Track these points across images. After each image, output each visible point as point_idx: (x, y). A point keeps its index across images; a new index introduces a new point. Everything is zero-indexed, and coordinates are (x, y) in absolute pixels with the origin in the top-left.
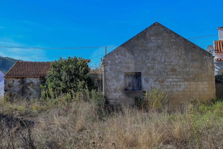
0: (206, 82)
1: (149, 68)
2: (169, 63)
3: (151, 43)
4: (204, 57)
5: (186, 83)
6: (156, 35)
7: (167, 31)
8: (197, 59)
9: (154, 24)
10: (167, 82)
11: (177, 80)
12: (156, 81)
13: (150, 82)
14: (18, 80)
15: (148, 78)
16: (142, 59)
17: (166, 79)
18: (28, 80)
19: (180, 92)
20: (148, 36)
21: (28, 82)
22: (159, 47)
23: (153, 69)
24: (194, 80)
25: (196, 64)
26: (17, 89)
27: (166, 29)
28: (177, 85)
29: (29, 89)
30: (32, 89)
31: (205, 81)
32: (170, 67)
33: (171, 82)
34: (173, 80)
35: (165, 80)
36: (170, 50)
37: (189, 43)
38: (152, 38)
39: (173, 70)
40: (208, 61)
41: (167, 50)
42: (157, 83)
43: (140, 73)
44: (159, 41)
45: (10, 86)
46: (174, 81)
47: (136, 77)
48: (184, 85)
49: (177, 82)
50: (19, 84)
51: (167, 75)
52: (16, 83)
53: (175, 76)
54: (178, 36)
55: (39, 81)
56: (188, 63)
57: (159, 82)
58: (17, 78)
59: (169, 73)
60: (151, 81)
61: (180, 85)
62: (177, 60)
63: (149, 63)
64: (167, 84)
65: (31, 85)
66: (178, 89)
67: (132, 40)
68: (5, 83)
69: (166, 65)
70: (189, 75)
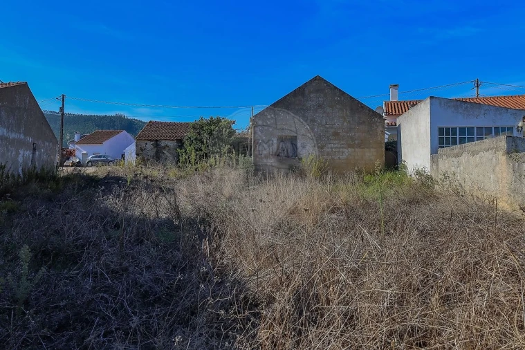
0: (374, 149)
2: (331, 126)
3: (311, 101)
4: (373, 120)
5: (350, 150)
6: (317, 91)
8: (364, 122)
9: (315, 79)
10: (328, 148)
11: (339, 146)
12: (314, 146)
13: (307, 148)
14: (153, 143)
15: (305, 143)
17: (326, 144)
18: (163, 144)
19: (343, 160)
20: (307, 92)
21: (163, 145)
22: (320, 106)
24: (360, 146)
25: (363, 127)
26: (152, 153)
27: (329, 85)
28: (339, 152)
29: (164, 153)
30: (167, 154)
31: (372, 147)
32: (332, 130)
33: (332, 148)
34: (335, 146)
35: (325, 146)
36: (333, 111)
37: (356, 102)
38: (312, 95)
39: (336, 134)
40: (378, 124)
41: (329, 110)
42: (316, 148)
43: (296, 136)
44: (320, 99)
45: (142, 150)
46: (336, 148)
47: (291, 142)
48: (348, 152)
49: (340, 148)
50: (152, 147)
51: (328, 140)
52: (150, 145)
53: (337, 142)
54: (343, 93)
55: (175, 144)
56: (353, 127)
57: (318, 147)
58: (151, 140)
59: (331, 137)
60: (309, 146)
61: (343, 152)
62: (341, 122)
64: (327, 150)
65: (167, 149)
66: (341, 157)
67: (288, 98)
68: (137, 146)
69: (328, 128)
70: (354, 141)
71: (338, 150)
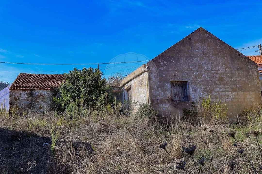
0: (253, 92)
1: (196, 77)
2: (216, 72)
3: (197, 49)
4: (249, 66)
5: (234, 93)
6: (201, 41)
7: (212, 37)
8: (242, 68)
9: (199, 30)
10: (215, 92)
11: (224, 90)
12: (204, 91)
13: (198, 92)
14: (27, 92)
15: (195, 87)
16: (189, 67)
17: (213, 88)
18: (37, 93)
19: (229, 103)
20: (193, 41)
21: (37, 94)
22: (205, 54)
23: (200, 78)
24: (241, 90)
25: (242, 73)
26: (25, 102)
27: (211, 35)
28: (225, 95)
29: (38, 102)
30: (41, 102)
31: (251, 91)
32: (217, 76)
33: (219, 92)
34: (221, 90)
35: (213, 90)
36: (216, 58)
37: (235, 51)
38: (198, 44)
39: (221, 79)
40: (253, 70)
41: (213, 58)
42: (205, 92)
43: (186, 82)
44: (205, 48)
45: (16, 99)
46: (222, 91)
47: (182, 87)
48: (232, 95)
49: (225, 92)
50: (26, 96)
51: (215, 84)
52: (24, 95)
53: (223, 86)
54: (223, 43)
55: (50, 93)
56: (234, 72)
57: (208, 92)
58: (25, 90)
59: (217, 82)
60: (199, 91)
61: (228, 96)
62: (224, 69)
63: (196, 71)
64: (215, 94)
65: (41, 98)
66: (227, 100)
67: (177, 46)
68: (11, 96)
69: (213, 74)
70: (236, 85)
71: (223, 93)
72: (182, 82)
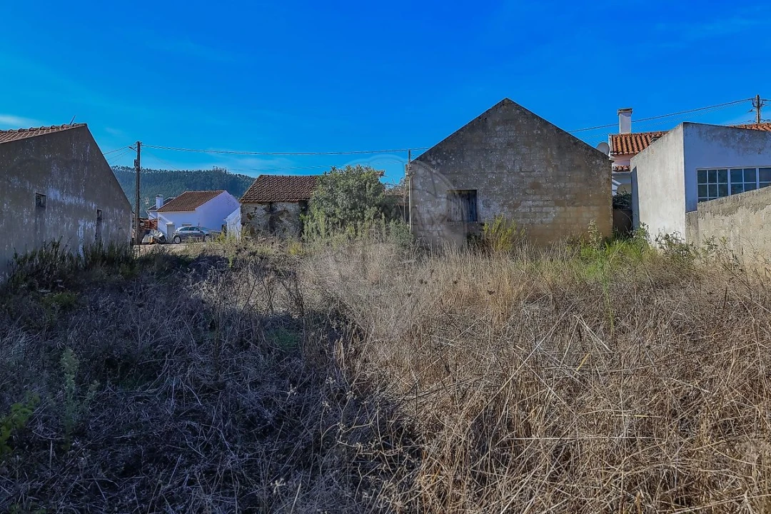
0: (595, 207)
1: (491, 183)
2: (528, 173)
3: (496, 137)
4: (594, 162)
5: (558, 209)
6: (506, 122)
7: (525, 114)
8: (579, 167)
9: (503, 103)
10: (524, 207)
11: (541, 203)
12: (503, 205)
13: (492, 208)
14: (265, 206)
15: (489, 200)
16: (480, 167)
17: (521, 201)
18: (279, 207)
19: (547, 224)
20: (490, 122)
21: (279, 209)
22: (510, 144)
23: (498, 184)
24: (574, 203)
25: (581, 175)
26: (263, 222)
27: (524, 112)
28: (541, 212)
29: (281, 222)
30: (286, 222)
31: (593, 205)
32: (530, 180)
33: (530, 207)
34: (535, 204)
35: (520, 204)
36: (530, 151)
37: (567, 136)
38: (498, 129)
39: (535, 186)
40: (601, 169)
41: (524, 150)
42: (505, 208)
43: (476, 191)
44: (512, 134)
45: (250, 217)
46: (537, 206)
47: (469, 199)
48: (555, 212)
49: (542, 207)
50: (264, 212)
51: (524, 195)
52: (261, 211)
53: (538, 197)
54: (546, 123)
55: (297, 207)
56: (563, 173)
57: (510, 207)
58: (261, 203)
59: (528, 191)
60: (495, 206)
61: (547, 213)
62: (543, 168)
63: (492, 173)
64: (523, 211)
65: (286, 214)
66: (544, 220)
67: (462, 133)
68: (242, 212)
69: (523, 177)
70: (565, 195)
71: (538, 209)
72: (469, 191)
